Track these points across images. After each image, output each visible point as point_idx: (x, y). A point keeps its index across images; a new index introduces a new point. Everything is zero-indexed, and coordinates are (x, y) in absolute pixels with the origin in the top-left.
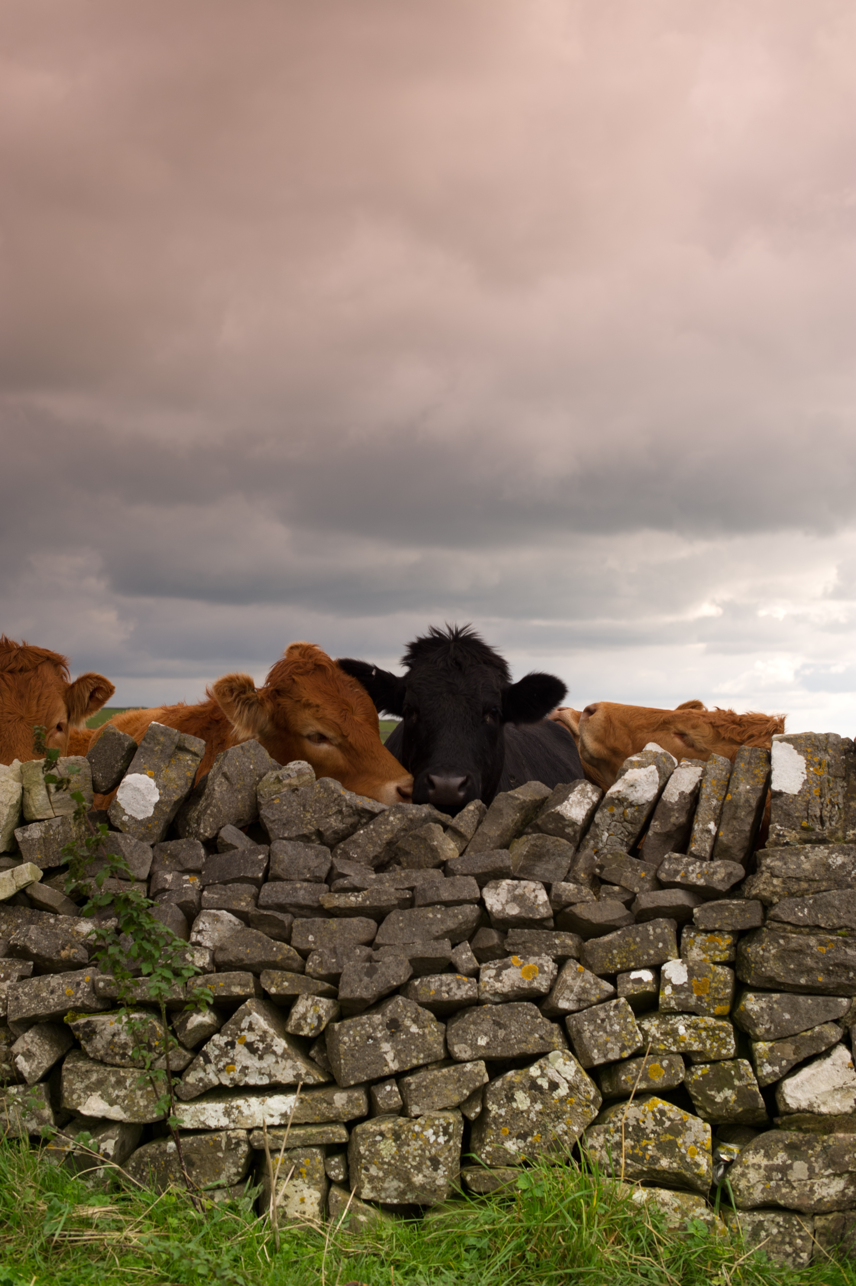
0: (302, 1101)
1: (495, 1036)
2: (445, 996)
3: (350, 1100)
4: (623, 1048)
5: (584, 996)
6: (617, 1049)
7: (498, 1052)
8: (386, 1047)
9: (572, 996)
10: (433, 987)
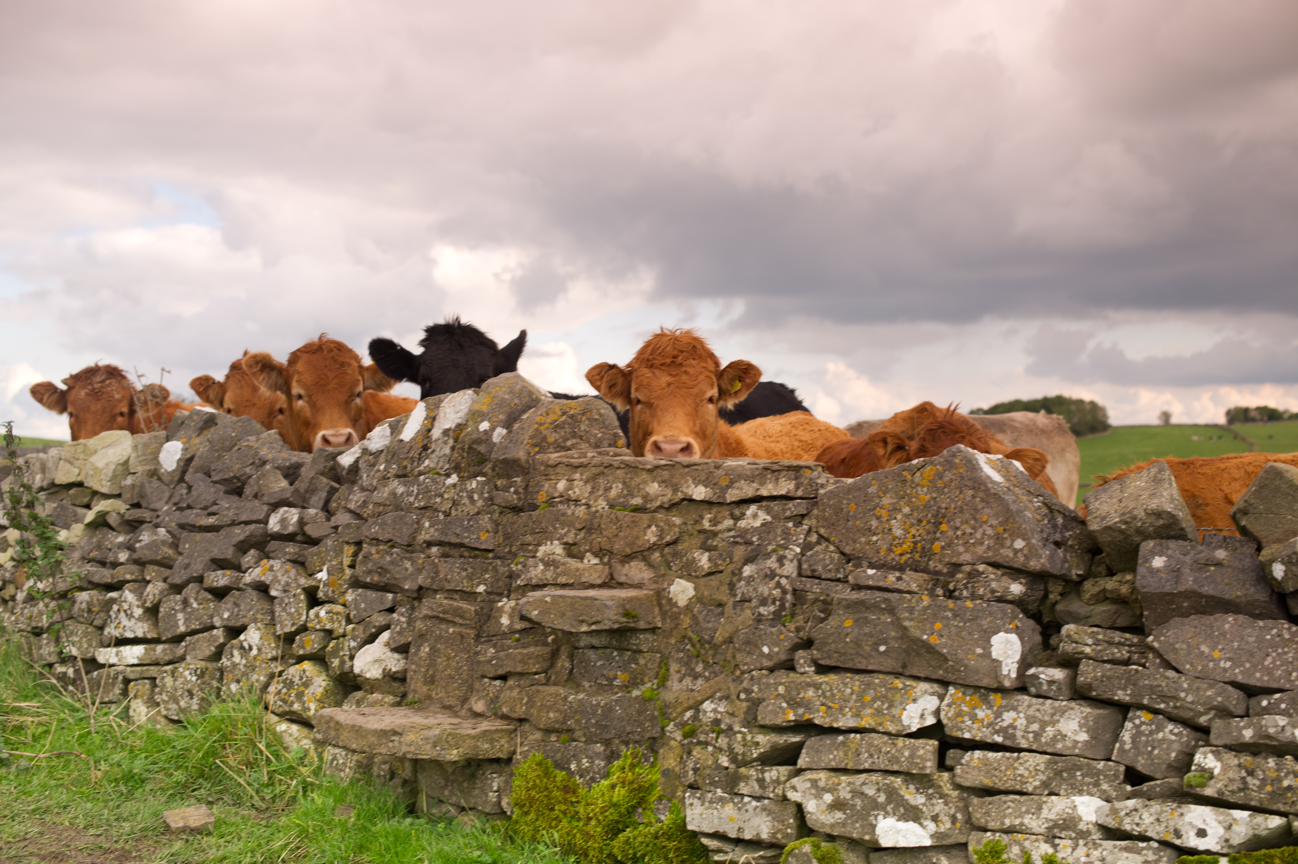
0: (146, 649)
1: (233, 612)
2: (215, 584)
3: (164, 650)
4: (293, 625)
5: (287, 588)
6: (290, 624)
7: (232, 624)
8: (180, 616)
9: (280, 588)
10: (212, 577)
